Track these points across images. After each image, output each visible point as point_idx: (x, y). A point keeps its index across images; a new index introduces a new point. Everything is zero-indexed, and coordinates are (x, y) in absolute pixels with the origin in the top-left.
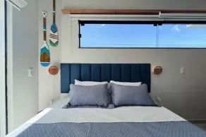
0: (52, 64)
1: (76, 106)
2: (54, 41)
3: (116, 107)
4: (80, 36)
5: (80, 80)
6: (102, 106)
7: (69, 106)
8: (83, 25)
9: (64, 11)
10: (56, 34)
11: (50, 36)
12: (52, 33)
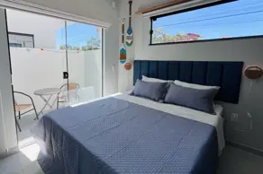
0: (127, 61)
1: (137, 96)
2: (129, 42)
3: (164, 102)
4: (151, 32)
5: (148, 76)
6: (154, 100)
7: (132, 94)
8: (155, 20)
9: (136, 13)
10: (131, 35)
11: (126, 38)
12: (128, 35)
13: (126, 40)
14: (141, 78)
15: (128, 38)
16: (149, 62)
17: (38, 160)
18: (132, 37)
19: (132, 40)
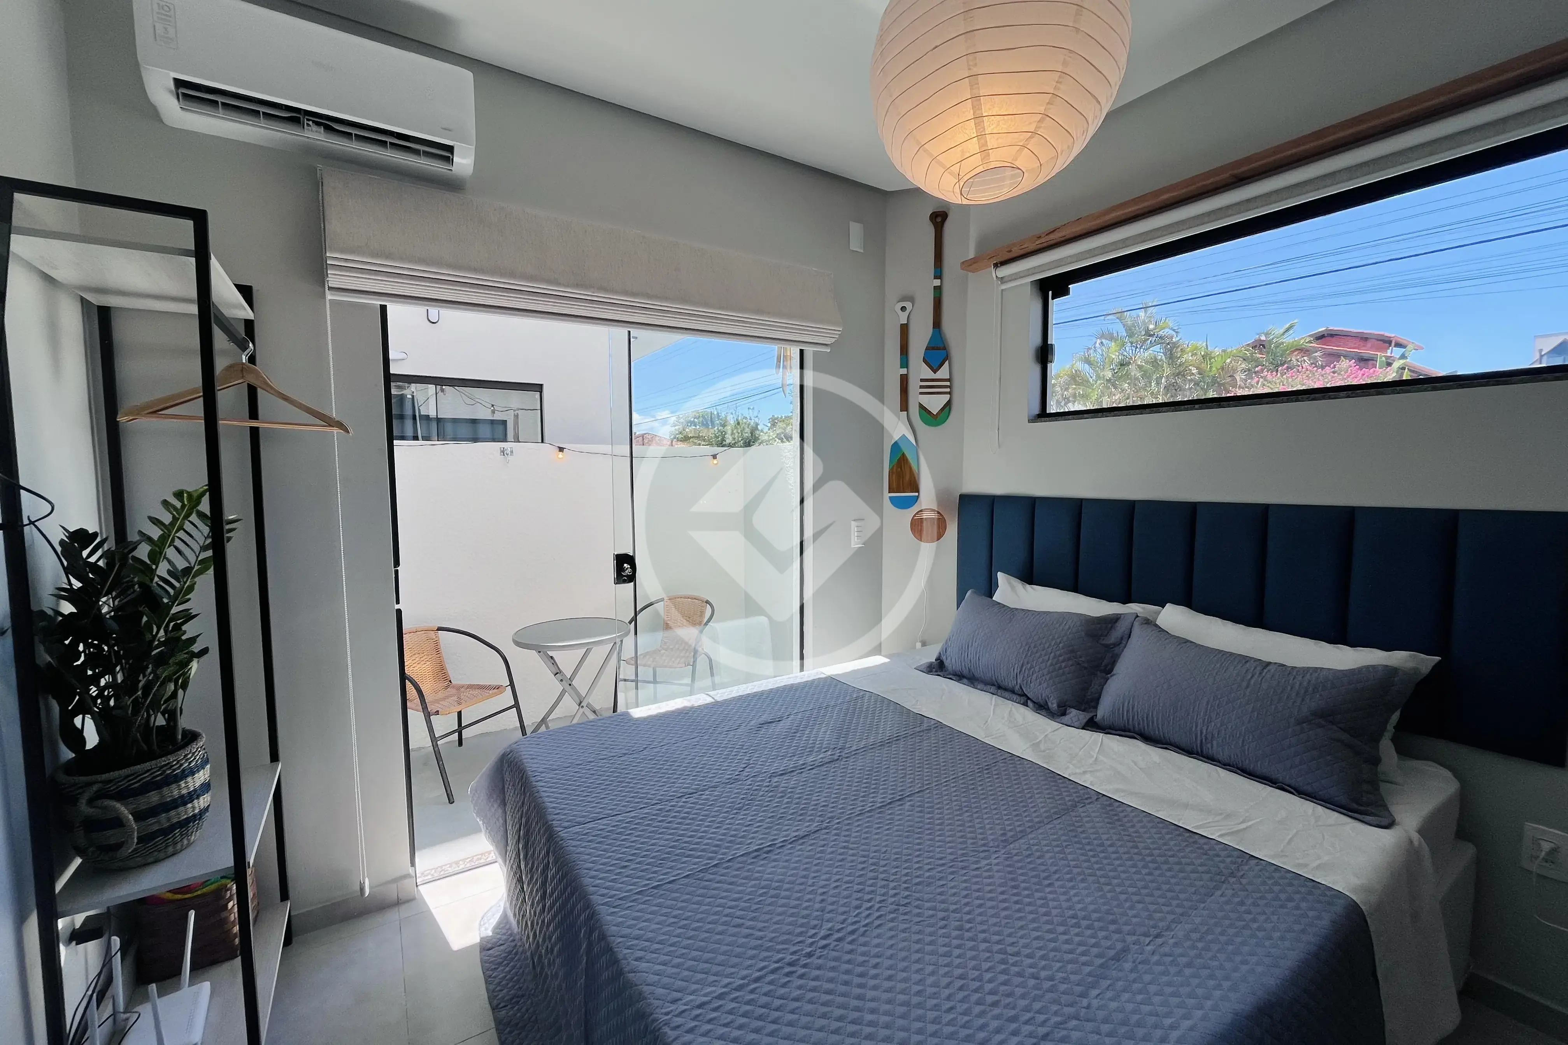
1: (959, 676)
2: (937, 404)
4: (1044, 354)
5: (1029, 577)
6: (1041, 707)
7: (938, 667)
8: (1061, 292)
9: (970, 265)
10: (943, 373)
11: (921, 387)
12: (928, 373)
13: (916, 398)
14: (990, 588)
15: (929, 386)
16: (1031, 504)
17: (485, 947)
18: (948, 383)
19: (947, 397)
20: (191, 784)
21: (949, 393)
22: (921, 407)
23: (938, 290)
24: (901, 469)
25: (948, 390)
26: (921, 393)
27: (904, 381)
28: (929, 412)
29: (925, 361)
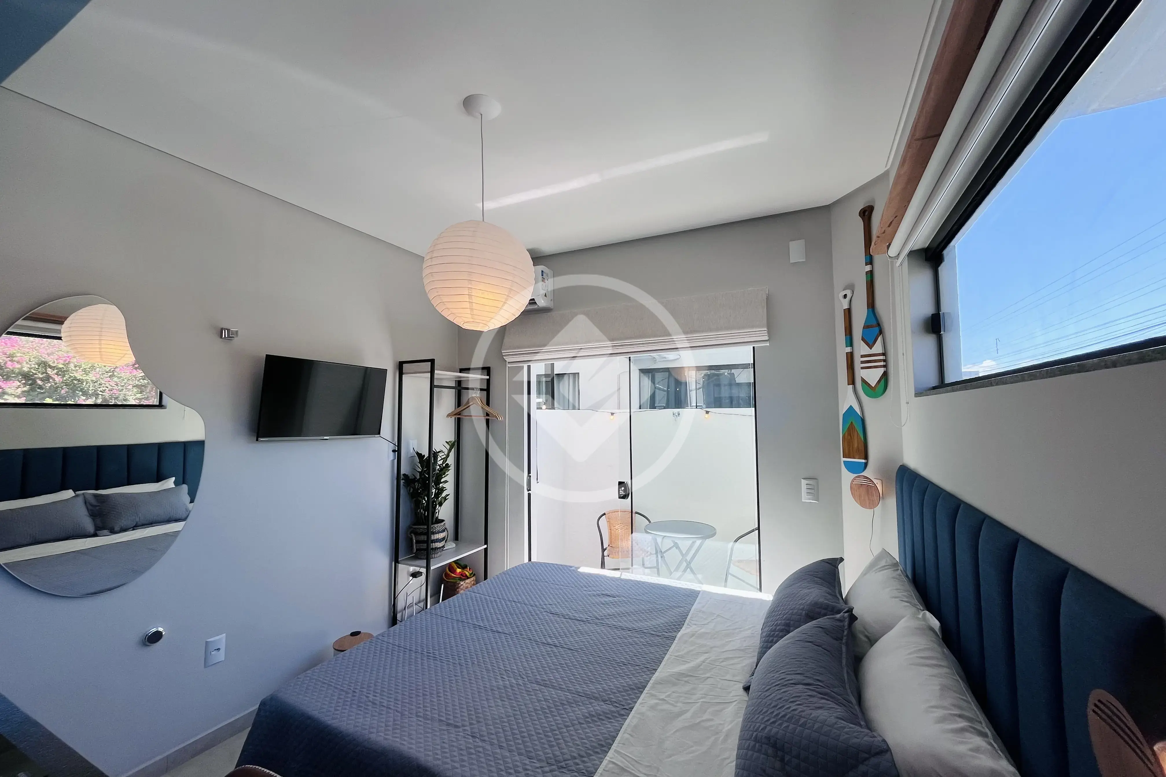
10: (878, 348)
11: (862, 362)
12: (866, 349)
13: (861, 373)
15: (869, 362)
18: (882, 357)
19: (881, 371)
20: (437, 537)
21: (884, 366)
22: (864, 381)
23: (870, 274)
24: (851, 436)
25: (882, 363)
26: (862, 368)
27: (850, 357)
28: (869, 385)
29: (863, 339)
